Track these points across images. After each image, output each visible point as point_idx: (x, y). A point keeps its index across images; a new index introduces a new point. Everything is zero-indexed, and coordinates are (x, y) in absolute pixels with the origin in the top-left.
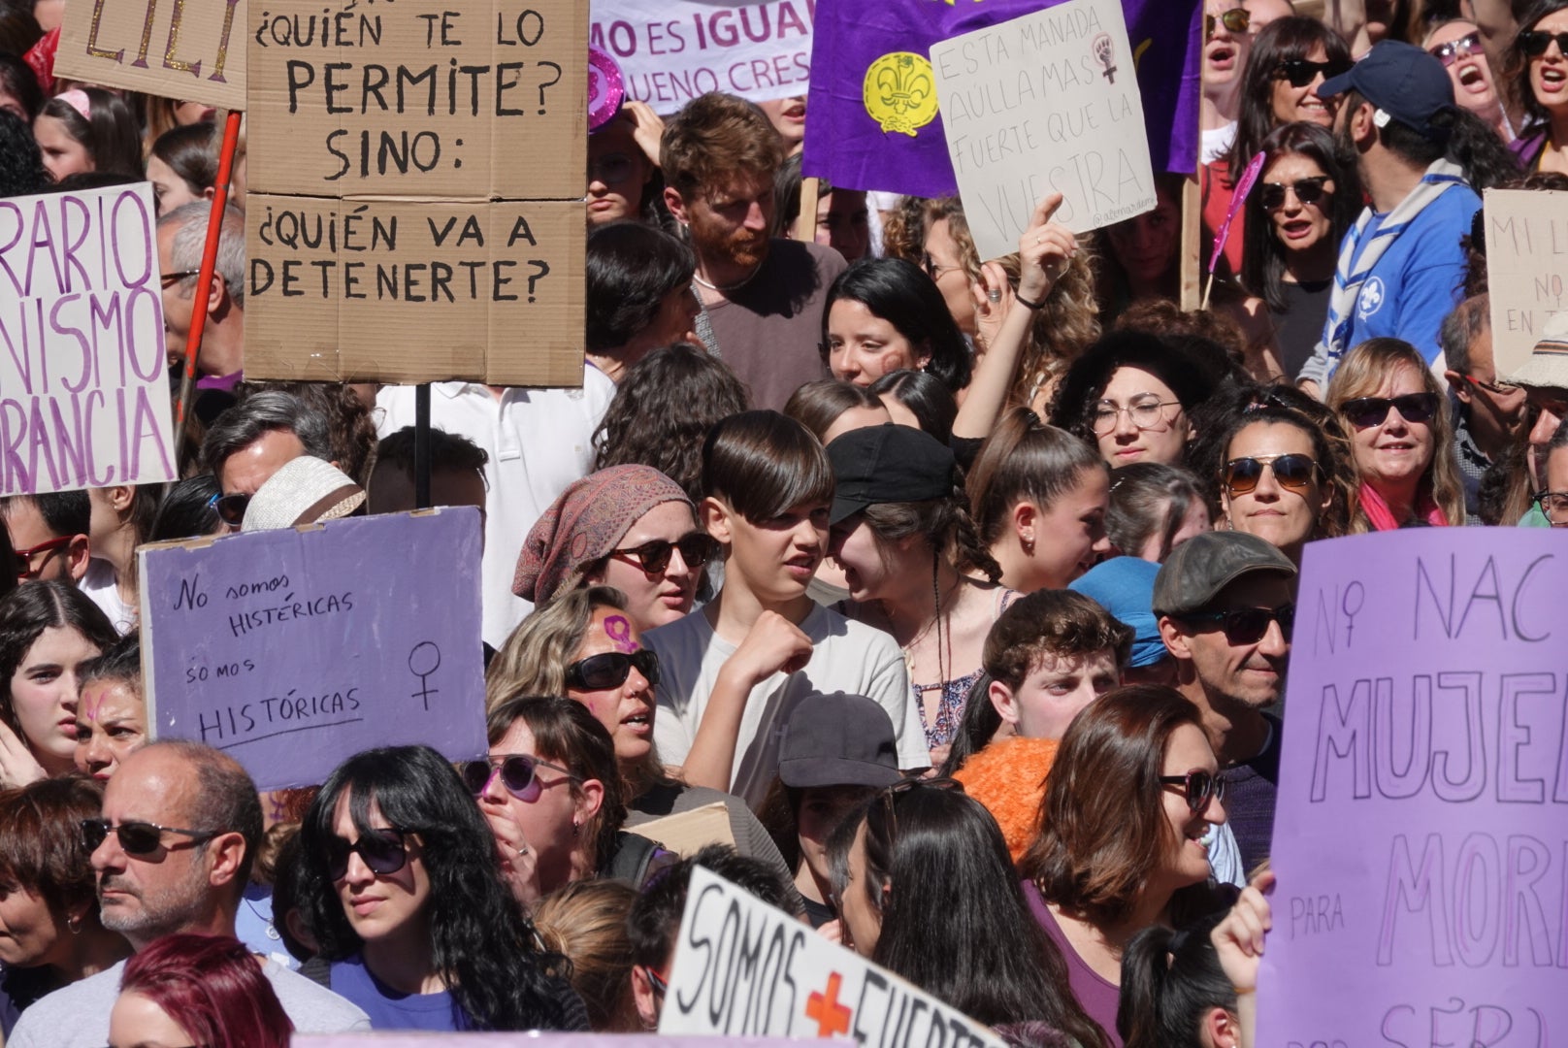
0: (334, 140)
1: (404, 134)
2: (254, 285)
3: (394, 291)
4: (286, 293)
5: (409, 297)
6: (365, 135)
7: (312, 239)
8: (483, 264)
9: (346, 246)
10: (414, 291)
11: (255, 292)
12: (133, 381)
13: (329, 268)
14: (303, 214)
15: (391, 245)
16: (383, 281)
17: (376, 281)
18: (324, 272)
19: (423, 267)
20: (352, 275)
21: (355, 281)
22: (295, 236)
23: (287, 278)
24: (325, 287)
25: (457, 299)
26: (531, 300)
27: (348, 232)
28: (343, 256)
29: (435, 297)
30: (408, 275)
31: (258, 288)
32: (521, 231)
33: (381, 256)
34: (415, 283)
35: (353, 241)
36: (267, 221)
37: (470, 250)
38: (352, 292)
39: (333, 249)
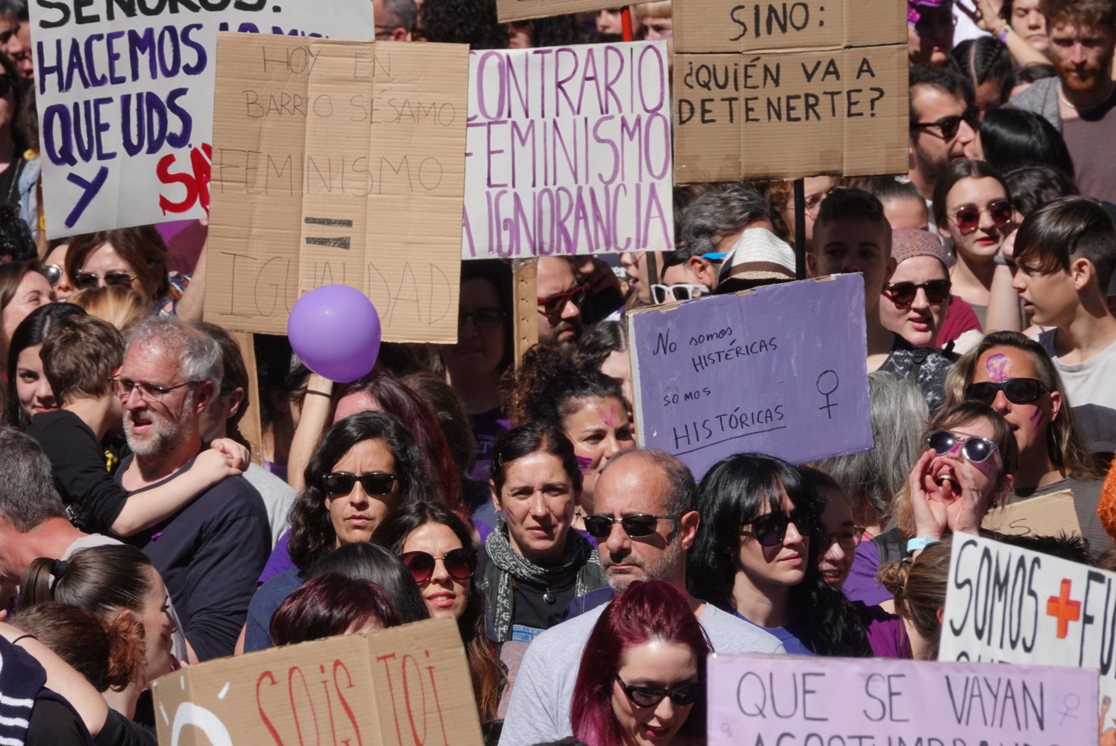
0: (736, 13)
1: (784, 5)
2: (681, 117)
3: (779, 116)
4: (704, 121)
5: (789, 119)
6: (757, 8)
7: (721, 82)
8: (840, 93)
9: (746, 87)
10: (793, 114)
11: (682, 122)
12: (647, 179)
13: (734, 102)
14: (714, 66)
15: (777, 82)
16: (771, 109)
17: (766, 109)
18: (730, 104)
19: (798, 97)
20: (750, 106)
21: (752, 110)
22: (709, 81)
23: (704, 111)
24: (731, 115)
25: (822, 118)
26: (873, 115)
27: (746, 76)
28: (743, 93)
29: (807, 118)
30: (788, 103)
31: (684, 119)
32: (865, 68)
33: (771, 91)
34: (793, 108)
35: (750, 82)
36: (689, 72)
37: (831, 83)
38: (750, 118)
39: (737, 89)
